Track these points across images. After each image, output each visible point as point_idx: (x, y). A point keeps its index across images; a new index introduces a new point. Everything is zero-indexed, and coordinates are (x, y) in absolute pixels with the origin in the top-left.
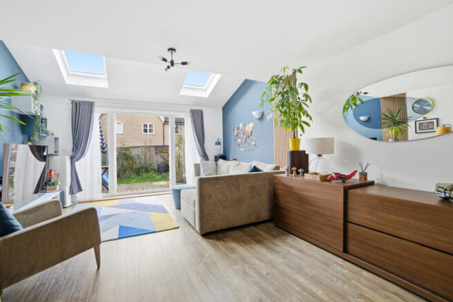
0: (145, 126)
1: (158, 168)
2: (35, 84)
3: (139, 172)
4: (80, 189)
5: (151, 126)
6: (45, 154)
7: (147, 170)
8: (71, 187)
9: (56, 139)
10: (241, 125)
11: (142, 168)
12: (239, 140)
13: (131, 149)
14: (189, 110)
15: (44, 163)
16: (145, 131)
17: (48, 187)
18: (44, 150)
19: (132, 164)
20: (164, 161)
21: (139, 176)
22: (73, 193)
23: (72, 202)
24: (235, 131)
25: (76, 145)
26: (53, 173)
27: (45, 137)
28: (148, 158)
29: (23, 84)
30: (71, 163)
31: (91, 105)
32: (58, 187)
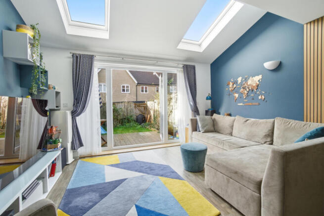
0: (124, 87)
1: (137, 119)
2: (33, 28)
3: (122, 122)
4: (81, 145)
5: (127, 87)
6: (47, 108)
7: (129, 121)
8: (72, 143)
9: (57, 93)
10: (239, 80)
11: (125, 119)
12: (237, 95)
13: (116, 104)
14: (181, 66)
15: (46, 118)
16: (124, 90)
17: (49, 145)
18: (46, 105)
19: (117, 116)
20: (141, 113)
21: (123, 125)
22: (74, 149)
23: (74, 158)
24: (231, 86)
25: (76, 100)
26: (54, 129)
27: (47, 90)
28: (129, 111)
29: (18, 27)
30: (72, 118)
31: (91, 58)
32: (60, 145)
